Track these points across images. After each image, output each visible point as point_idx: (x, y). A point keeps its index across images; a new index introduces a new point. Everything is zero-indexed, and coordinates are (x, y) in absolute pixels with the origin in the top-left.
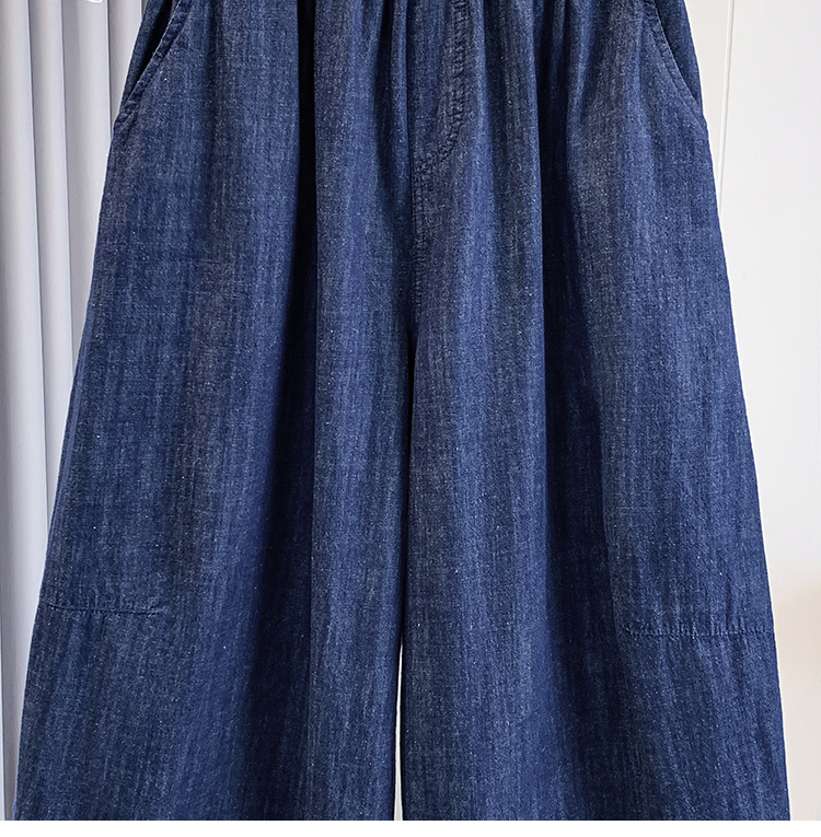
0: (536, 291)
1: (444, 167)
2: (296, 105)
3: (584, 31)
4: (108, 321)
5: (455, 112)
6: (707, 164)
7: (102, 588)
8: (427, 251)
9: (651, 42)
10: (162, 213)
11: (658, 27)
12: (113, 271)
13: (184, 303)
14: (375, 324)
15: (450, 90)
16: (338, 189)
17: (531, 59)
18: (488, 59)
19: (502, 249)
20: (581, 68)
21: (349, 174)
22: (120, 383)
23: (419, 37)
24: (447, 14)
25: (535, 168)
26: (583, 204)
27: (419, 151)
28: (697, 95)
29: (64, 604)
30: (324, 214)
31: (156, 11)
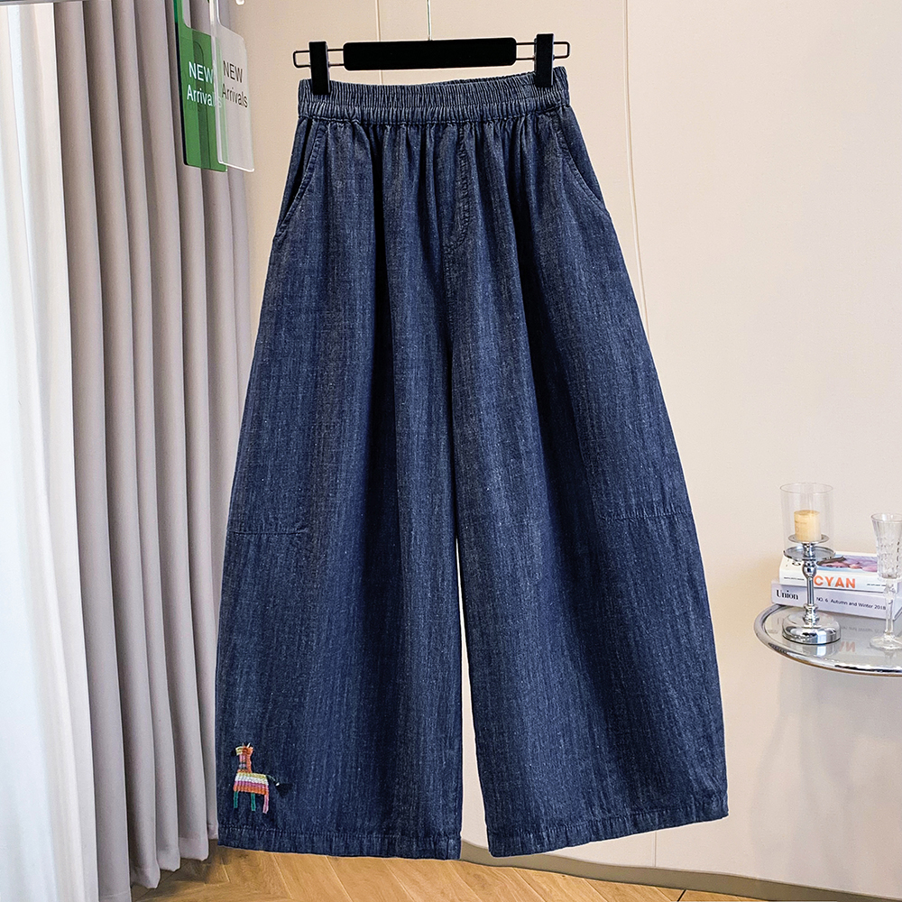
0: (520, 314)
1: (461, 249)
2: (373, 220)
3: (531, 166)
4: (271, 350)
5: (465, 217)
6: (613, 235)
7: (267, 520)
8: (454, 298)
9: (568, 170)
10: (301, 286)
11: (571, 162)
12: (273, 321)
13: (315, 337)
14: (427, 343)
15: (461, 205)
16: (401, 265)
17: (505, 185)
18: (480, 186)
19: (497, 294)
20: (532, 188)
21: (406, 257)
22: (278, 388)
23: (441, 177)
24: (455, 161)
25: (513, 245)
26: (544, 264)
27: (446, 241)
28: (600, 198)
29: (245, 531)
30: (393, 280)
31: (295, 173)
